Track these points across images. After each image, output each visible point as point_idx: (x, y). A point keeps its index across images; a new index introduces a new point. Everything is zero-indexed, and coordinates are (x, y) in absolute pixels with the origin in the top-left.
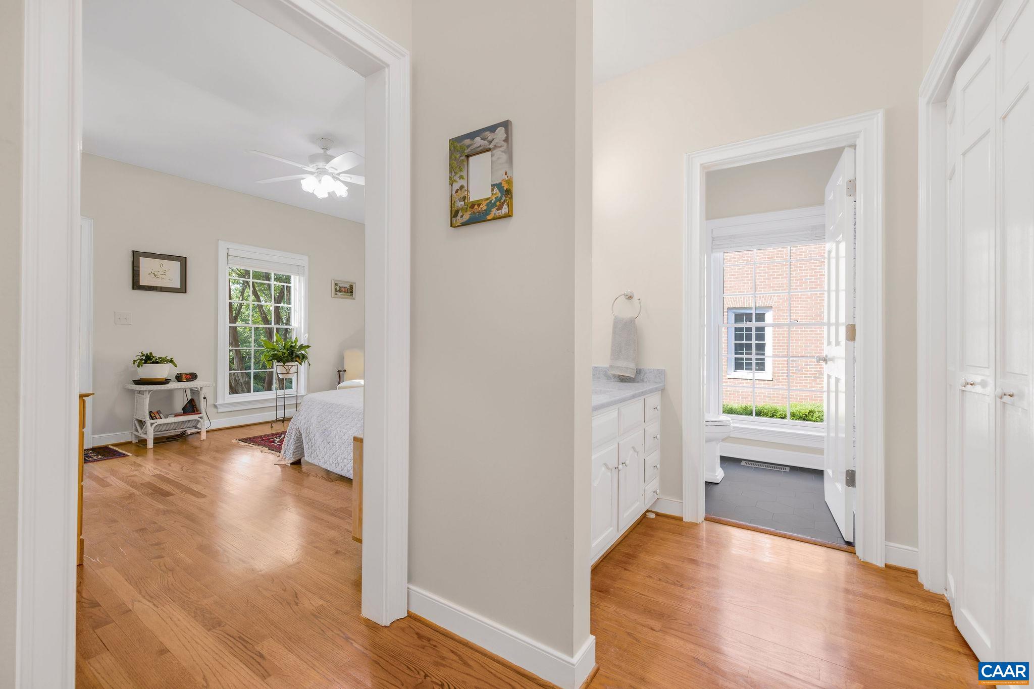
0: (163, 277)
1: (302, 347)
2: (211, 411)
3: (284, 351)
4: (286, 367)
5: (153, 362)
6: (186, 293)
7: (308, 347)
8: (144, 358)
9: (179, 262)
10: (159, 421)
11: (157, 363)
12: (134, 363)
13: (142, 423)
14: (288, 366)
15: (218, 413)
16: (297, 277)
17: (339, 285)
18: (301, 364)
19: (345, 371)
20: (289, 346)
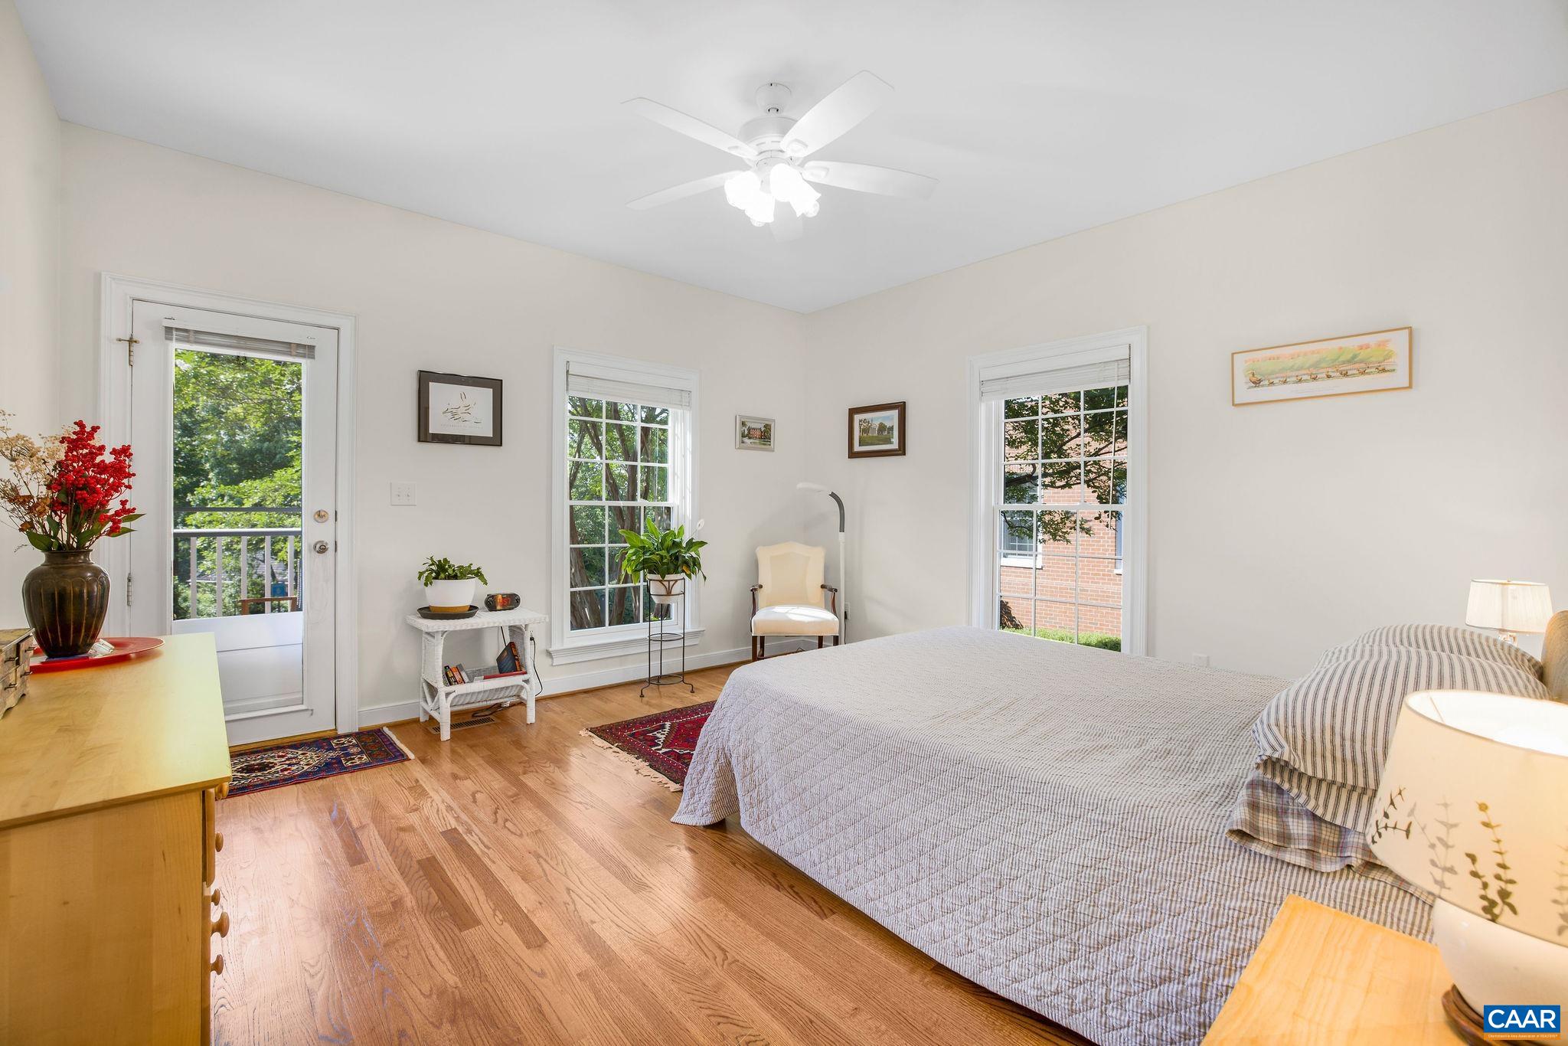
0: (466, 417)
1: (691, 544)
2: (542, 662)
3: (663, 553)
4: (666, 583)
5: (449, 577)
6: (501, 445)
7: (702, 543)
8: (434, 568)
9: (492, 390)
10: (459, 689)
11: (455, 577)
12: (419, 578)
13: (433, 691)
14: (669, 581)
15: (552, 665)
16: (680, 412)
17: (748, 424)
18: (689, 576)
19: (761, 587)
20: (670, 543)
